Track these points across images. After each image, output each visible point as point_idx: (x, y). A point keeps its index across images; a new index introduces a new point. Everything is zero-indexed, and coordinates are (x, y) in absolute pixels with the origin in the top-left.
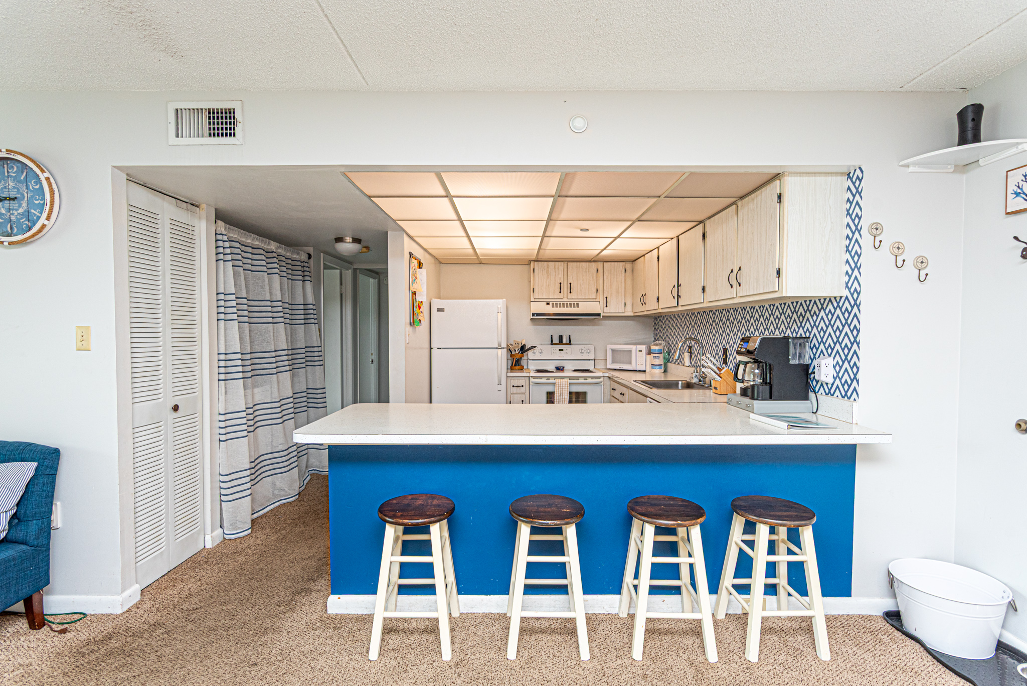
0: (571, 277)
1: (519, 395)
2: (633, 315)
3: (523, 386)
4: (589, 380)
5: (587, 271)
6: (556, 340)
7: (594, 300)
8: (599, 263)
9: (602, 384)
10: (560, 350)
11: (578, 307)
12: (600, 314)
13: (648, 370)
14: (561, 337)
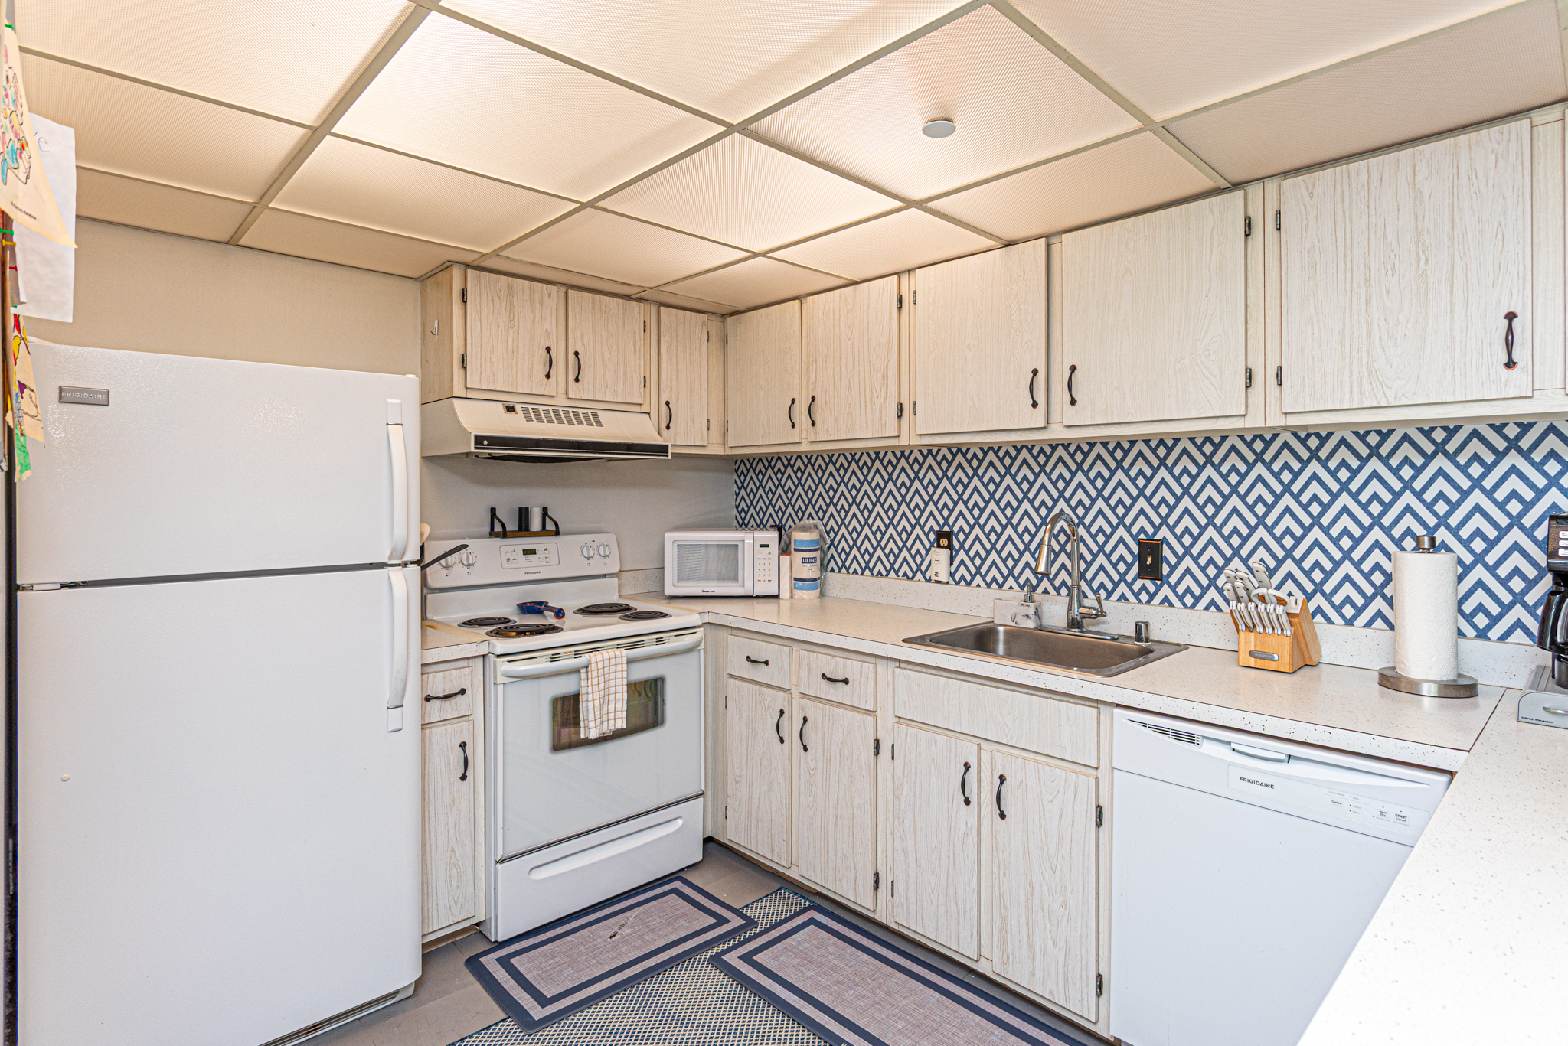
0: (579, 334)
1: (450, 728)
2: (722, 453)
3: (463, 692)
4: (673, 643)
5: (621, 325)
6: (512, 526)
7: (635, 408)
8: (648, 306)
9: (702, 646)
10: (526, 552)
11: (599, 424)
12: (666, 447)
13: (785, 594)
14: (524, 514)
